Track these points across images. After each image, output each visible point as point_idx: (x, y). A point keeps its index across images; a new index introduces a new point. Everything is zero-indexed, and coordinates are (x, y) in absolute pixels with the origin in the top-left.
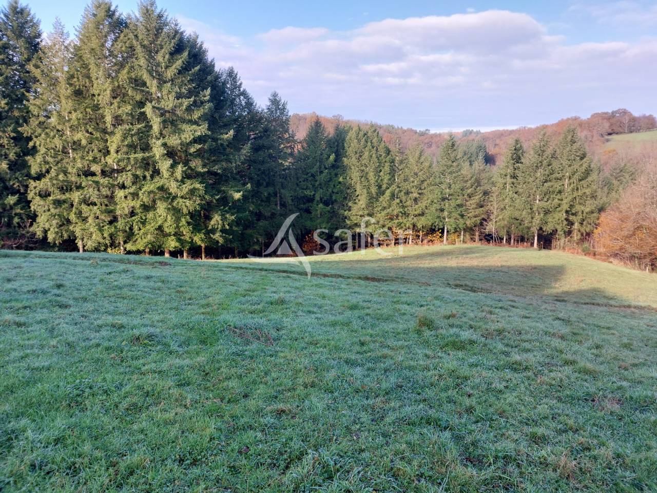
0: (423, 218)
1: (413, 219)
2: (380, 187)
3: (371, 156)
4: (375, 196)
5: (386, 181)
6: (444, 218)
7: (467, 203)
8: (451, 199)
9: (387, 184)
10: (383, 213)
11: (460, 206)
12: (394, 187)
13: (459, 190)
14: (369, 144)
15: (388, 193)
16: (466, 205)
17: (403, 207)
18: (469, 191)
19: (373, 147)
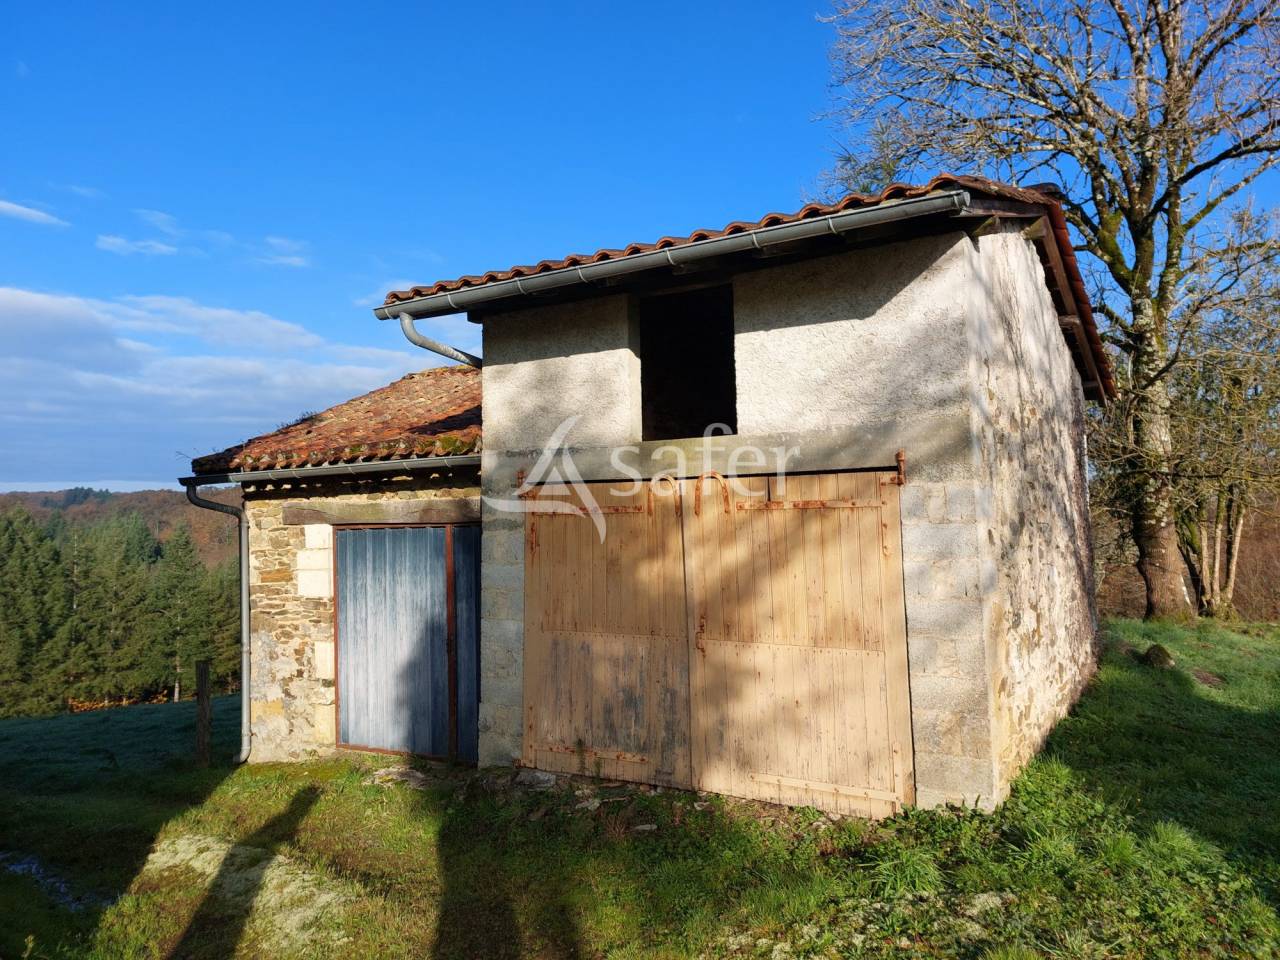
0: (136, 673)
1: (113, 676)
2: (45, 624)
3: (26, 568)
4: (35, 641)
5: (57, 610)
6: (175, 668)
7: (216, 637)
8: (187, 633)
9: (60, 616)
10: (54, 672)
11: (204, 643)
12: (75, 620)
13: (202, 617)
14: (19, 543)
15: (62, 633)
16: (213, 642)
17: (95, 657)
18: (220, 616)
19: (27, 550)
